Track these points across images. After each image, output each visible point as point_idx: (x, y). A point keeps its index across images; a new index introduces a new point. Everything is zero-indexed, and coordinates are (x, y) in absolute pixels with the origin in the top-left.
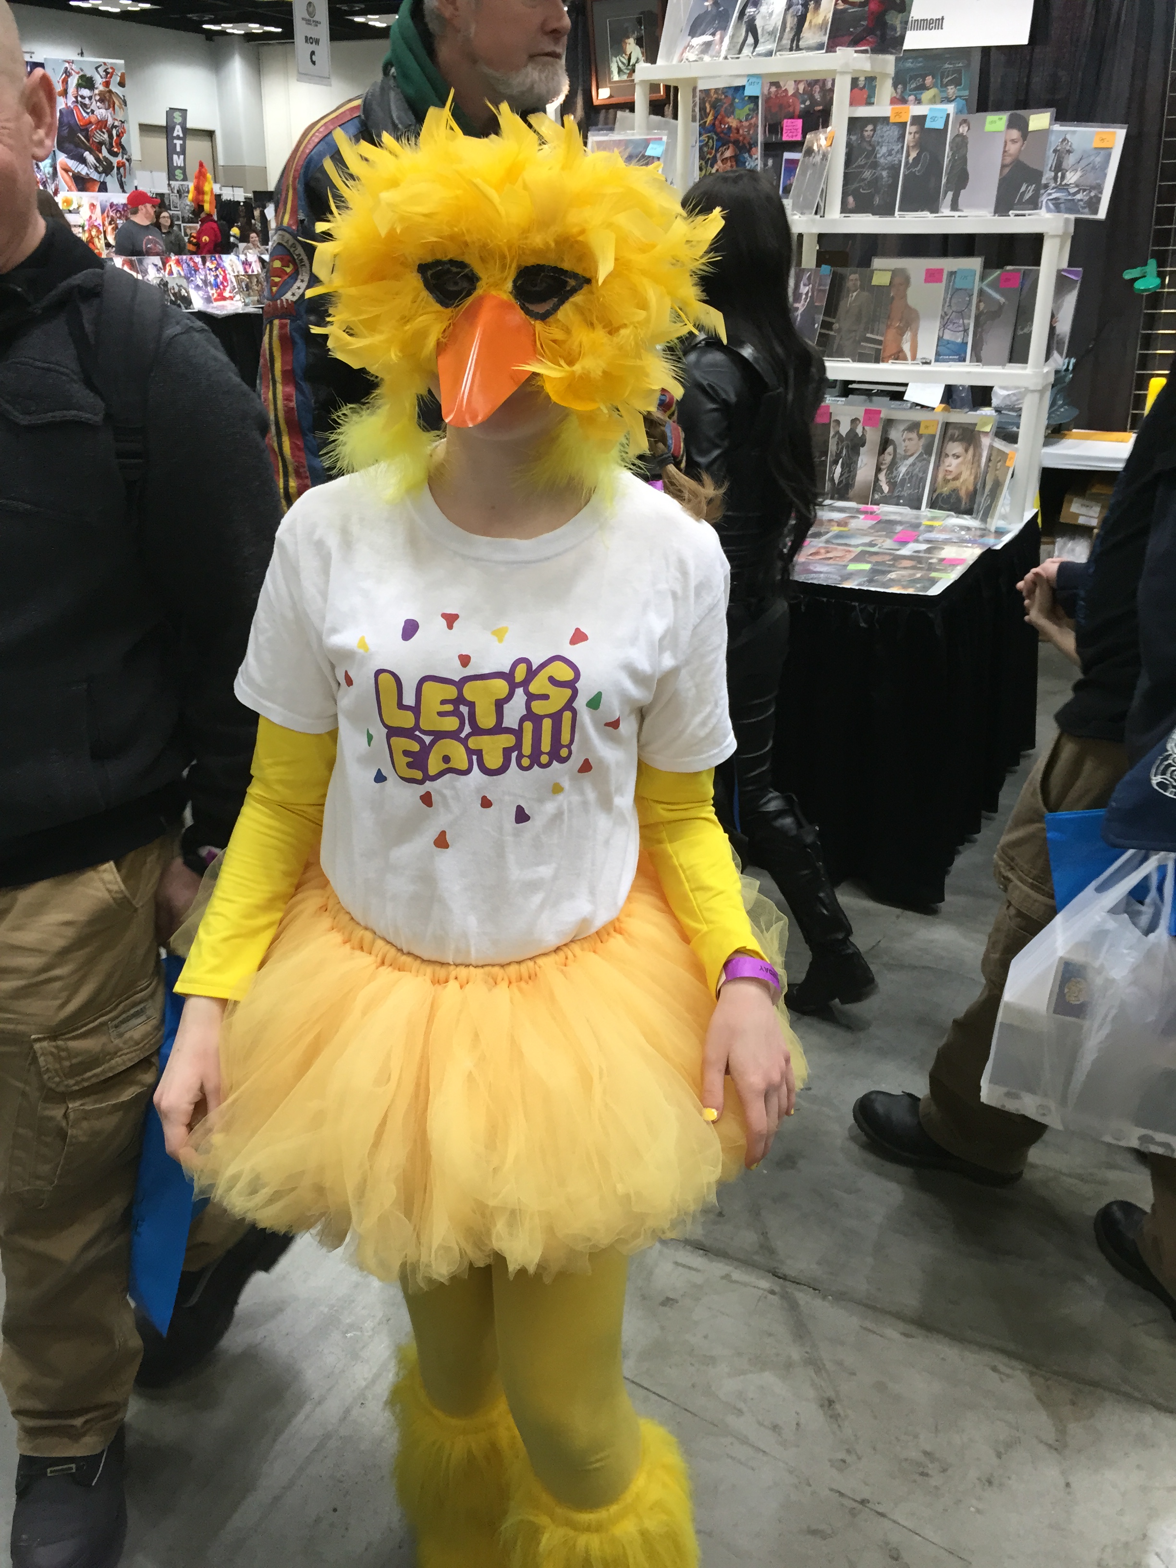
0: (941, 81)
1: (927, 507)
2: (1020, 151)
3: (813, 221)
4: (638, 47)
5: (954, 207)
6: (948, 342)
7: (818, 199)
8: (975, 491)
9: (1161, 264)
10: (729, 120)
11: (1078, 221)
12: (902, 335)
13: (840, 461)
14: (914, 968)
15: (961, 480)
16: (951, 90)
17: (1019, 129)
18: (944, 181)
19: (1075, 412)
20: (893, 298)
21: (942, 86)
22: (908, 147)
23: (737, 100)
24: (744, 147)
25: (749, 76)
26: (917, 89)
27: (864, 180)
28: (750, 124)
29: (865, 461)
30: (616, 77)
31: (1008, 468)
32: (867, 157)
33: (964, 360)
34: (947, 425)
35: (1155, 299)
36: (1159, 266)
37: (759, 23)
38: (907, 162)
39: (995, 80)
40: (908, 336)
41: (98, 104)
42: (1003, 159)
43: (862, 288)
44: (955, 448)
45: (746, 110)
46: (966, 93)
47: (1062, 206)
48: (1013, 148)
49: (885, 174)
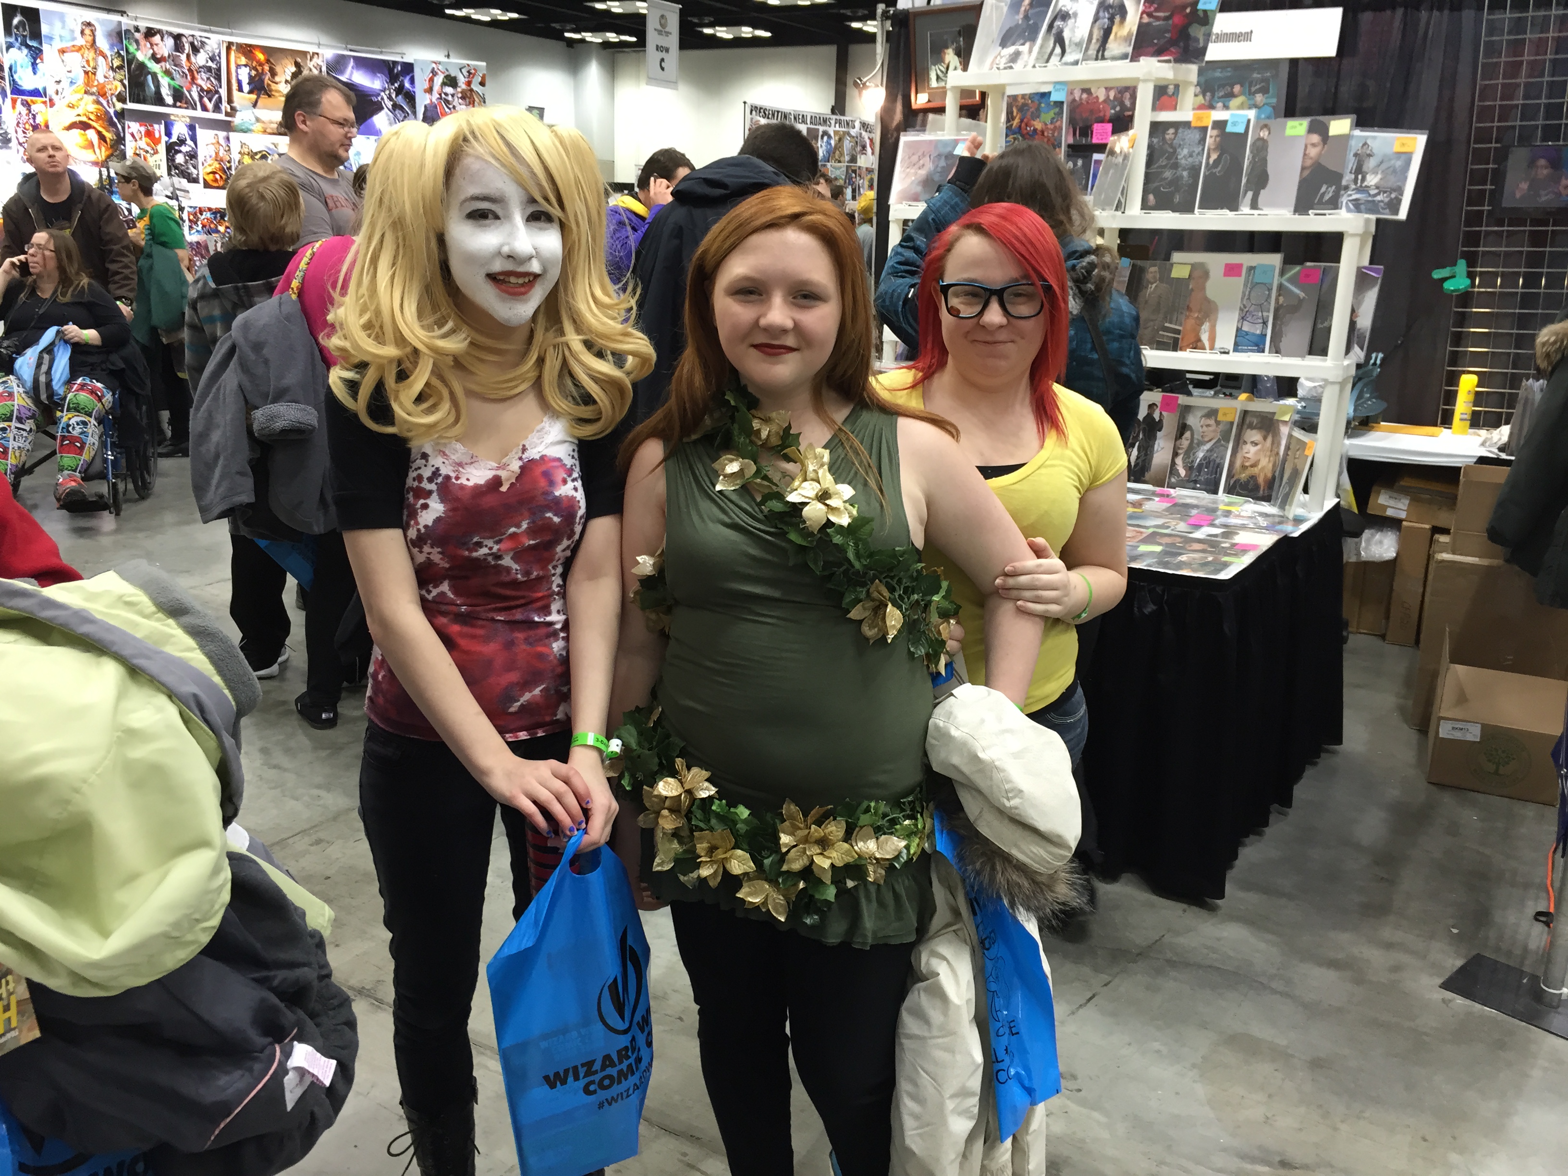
0: (1250, 90)
1: (1224, 492)
2: (1320, 155)
3: (1114, 217)
4: (956, 58)
5: (1254, 205)
6: (1247, 333)
7: (1119, 195)
8: (1274, 478)
9: (1471, 263)
11: (1378, 221)
12: (1202, 324)
13: (1137, 444)
14: (1200, 966)
15: (1260, 467)
16: (1259, 98)
17: (1320, 135)
18: (1244, 180)
19: (1384, 405)
20: (1192, 290)
21: (1250, 94)
22: (1209, 150)
23: (1043, 105)
25: (1056, 83)
26: (1222, 97)
27: (1165, 179)
28: (1055, 127)
29: (1162, 445)
30: (934, 83)
31: (1307, 456)
32: (1168, 158)
33: (1263, 351)
34: (1245, 413)
35: (1465, 298)
36: (1469, 266)
37: (1066, 35)
38: (1207, 163)
39: (1303, 89)
40: (1206, 326)
41: (460, 101)
42: (1303, 161)
43: (1161, 280)
44: (1254, 435)
45: (1051, 114)
46: (1274, 101)
47: (1363, 207)
48: (1313, 152)
49: (1185, 174)
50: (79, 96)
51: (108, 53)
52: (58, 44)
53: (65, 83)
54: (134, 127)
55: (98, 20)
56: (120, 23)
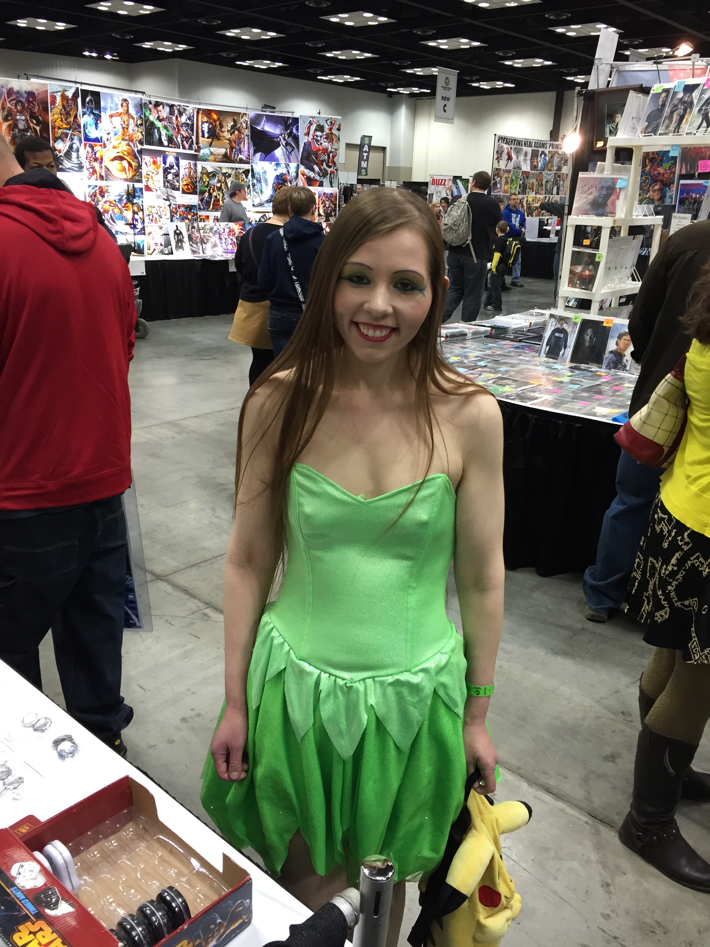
10: (659, 169)
23: (664, 159)
24: (666, 184)
25: (673, 146)
28: (671, 172)
41: (325, 139)
45: (669, 164)
50: (119, 141)
51: (135, 117)
52: (109, 112)
53: (112, 135)
54: (147, 159)
55: (130, 97)
56: (141, 99)
